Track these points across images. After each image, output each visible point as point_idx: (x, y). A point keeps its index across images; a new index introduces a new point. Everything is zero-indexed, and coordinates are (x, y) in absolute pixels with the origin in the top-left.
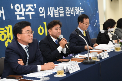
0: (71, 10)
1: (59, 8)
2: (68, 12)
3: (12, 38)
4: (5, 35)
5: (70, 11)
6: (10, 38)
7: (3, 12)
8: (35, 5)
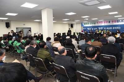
1: (110, 27)
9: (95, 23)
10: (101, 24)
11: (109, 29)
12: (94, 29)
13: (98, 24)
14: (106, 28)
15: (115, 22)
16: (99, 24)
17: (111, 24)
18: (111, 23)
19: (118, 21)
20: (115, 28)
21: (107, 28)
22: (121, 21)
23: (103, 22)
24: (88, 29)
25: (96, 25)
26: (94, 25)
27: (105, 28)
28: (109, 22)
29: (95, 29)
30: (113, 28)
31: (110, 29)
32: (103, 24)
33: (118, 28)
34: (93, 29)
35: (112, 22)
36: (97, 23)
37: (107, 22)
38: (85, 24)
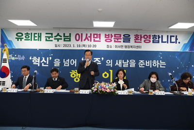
0: (147, 63)
1: (129, 60)
2: (142, 64)
3: (79, 77)
4: (75, 75)
5: (145, 63)
6: (78, 77)
7: (76, 62)
8: (103, 58)
9: (67, 38)
10: (93, 43)
11: (126, 65)
12: (62, 64)
13: (79, 42)
14: (114, 63)
15: (147, 38)
16: (87, 43)
17: (132, 46)
18: (132, 42)
19: (156, 39)
20: (148, 63)
21: (119, 63)
22: (165, 39)
23: (103, 38)
24: (36, 61)
25: (74, 45)
26: (62, 45)
27: (109, 63)
28: (127, 39)
29: (67, 63)
30: (141, 63)
31: (129, 68)
32: (102, 45)
33: (156, 63)
34: (57, 63)
35: (137, 38)
36: (79, 37)
37: (117, 38)
38: (19, 38)
